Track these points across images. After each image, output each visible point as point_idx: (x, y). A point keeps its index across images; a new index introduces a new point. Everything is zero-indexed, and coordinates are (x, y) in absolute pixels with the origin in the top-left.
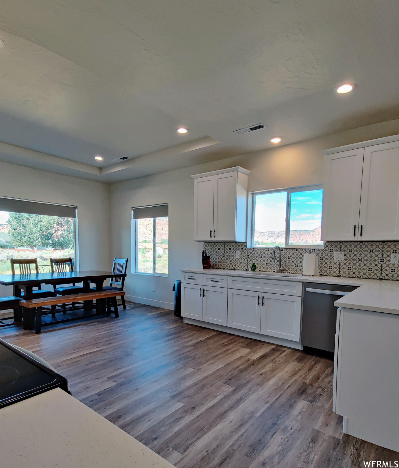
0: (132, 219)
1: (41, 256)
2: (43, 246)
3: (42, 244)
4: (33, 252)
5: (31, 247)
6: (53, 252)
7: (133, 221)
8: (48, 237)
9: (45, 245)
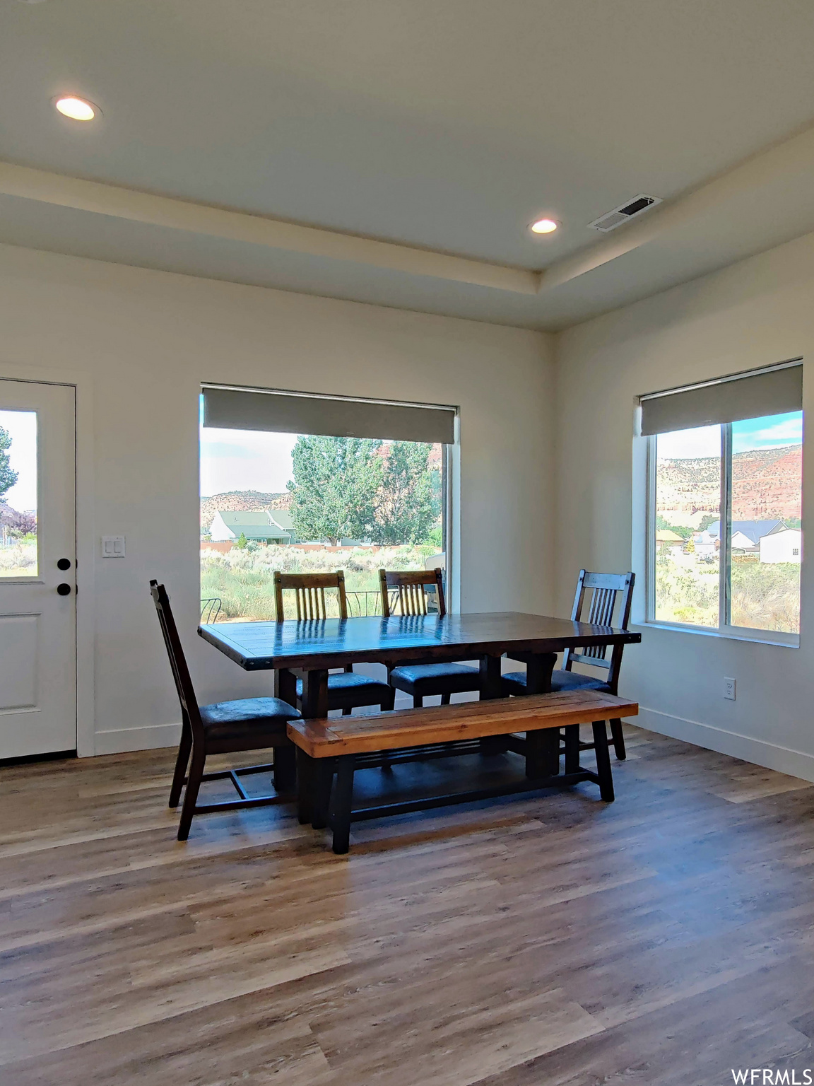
0: (636, 434)
1: (350, 561)
2: (353, 537)
3: (353, 533)
4: (335, 551)
5: (331, 540)
6: (375, 551)
7: (638, 442)
8: (366, 517)
9: (359, 535)
